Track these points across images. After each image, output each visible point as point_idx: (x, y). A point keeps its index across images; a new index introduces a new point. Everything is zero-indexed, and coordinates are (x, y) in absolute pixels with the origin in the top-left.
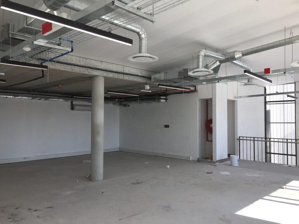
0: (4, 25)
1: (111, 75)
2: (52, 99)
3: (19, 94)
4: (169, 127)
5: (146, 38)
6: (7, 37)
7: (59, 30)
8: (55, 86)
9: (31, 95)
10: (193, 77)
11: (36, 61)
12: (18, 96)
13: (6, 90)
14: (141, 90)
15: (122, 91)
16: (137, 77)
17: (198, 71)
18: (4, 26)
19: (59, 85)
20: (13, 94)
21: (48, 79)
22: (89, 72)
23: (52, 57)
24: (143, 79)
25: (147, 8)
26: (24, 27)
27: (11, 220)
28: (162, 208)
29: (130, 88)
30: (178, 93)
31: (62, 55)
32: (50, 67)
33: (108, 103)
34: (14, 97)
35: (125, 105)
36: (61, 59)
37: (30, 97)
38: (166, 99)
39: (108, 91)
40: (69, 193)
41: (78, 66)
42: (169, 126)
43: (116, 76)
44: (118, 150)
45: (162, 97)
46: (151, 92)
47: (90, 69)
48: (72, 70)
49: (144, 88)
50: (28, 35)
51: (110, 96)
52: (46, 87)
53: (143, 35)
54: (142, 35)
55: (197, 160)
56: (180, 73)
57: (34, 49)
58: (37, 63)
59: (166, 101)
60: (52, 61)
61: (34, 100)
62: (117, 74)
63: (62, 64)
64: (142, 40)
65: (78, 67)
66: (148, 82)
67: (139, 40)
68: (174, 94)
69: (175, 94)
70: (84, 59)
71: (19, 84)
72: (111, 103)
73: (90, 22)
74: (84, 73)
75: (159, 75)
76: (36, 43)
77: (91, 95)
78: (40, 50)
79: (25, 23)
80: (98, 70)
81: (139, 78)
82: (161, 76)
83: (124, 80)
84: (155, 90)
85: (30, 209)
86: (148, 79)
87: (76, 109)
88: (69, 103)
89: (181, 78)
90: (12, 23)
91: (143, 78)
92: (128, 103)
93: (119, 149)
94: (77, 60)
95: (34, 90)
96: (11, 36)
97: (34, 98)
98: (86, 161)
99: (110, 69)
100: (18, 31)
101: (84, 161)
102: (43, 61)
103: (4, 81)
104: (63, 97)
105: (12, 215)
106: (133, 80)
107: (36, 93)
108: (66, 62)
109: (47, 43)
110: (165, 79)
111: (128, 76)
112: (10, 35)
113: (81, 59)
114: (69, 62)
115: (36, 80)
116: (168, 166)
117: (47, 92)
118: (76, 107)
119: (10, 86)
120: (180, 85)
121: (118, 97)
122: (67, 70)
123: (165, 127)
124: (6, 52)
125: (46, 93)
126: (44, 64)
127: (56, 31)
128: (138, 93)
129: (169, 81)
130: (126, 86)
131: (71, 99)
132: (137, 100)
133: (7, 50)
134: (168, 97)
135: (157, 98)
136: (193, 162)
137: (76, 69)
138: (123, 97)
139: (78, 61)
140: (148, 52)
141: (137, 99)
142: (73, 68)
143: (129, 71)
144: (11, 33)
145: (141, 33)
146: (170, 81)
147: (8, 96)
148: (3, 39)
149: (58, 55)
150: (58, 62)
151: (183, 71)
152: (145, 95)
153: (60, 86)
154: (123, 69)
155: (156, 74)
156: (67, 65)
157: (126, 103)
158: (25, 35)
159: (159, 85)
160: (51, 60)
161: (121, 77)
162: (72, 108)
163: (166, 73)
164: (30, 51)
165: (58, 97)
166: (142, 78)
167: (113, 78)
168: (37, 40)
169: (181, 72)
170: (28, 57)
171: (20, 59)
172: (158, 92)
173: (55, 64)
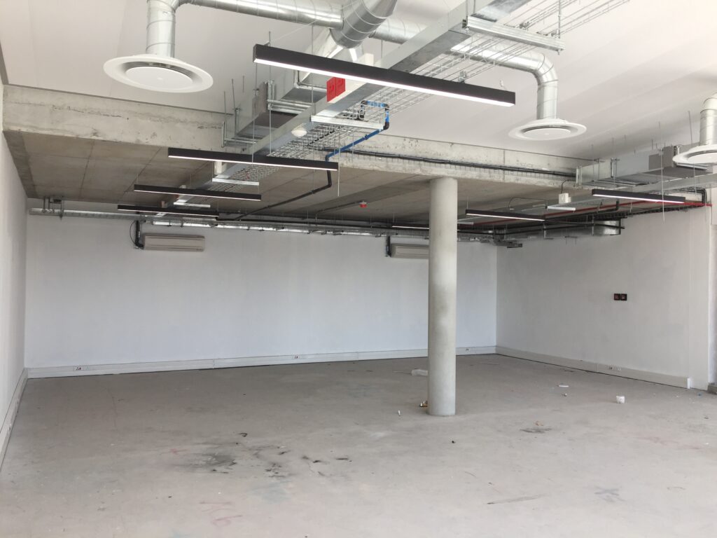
0: (258, 87)
1: (473, 174)
2: (348, 232)
3: (285, 224)
4: (625, 299)
5: (556, 82)
6: (264, 111)
7: (359, 89)
8: (354, 203)
9: (308, 225)
10: (692, 168)
11: (316, 153)
12: (283, 228)
13: (261, 215)
14: (549, 207)
15: (501, 211)
16: (538, 175)
17: (702, 153)
18: (258, 90)
19: (361, 201)
20: (274, 223)
21: (337, 192)
22: (423, 171)
23: (347, 143)
24: (553, 178)
25: (542, 22)
26: (295, 89)
27: (271, 474)
28: (597, 493)
29: (522, 202)
30: (653, 211)
31: (367, 137)
32: (342, 164)
33: (469, 240)
34: (275, 230)
35: (511, 243)
36: (366, 145)
37: (305, 229)
38: (619, 228)
39: (467, 211)
40: (381, 434)
41: (400, 157)
42: (626, 295)
43: (485, 175)
44: (494, 352)
45: (608, 223)
46: (576, 211)
47: (426, 163)
48: (387, 167)
49: (556, 202)
50: (301, 102)
51: (472, 223)
52: (336, 207)
53: (548, 74)
54: (544, 77)
55: (706, 389)
56: (654, 159)
57: (312, 130)
58: (318, 157)
59: (620, 233)
60: (347, 152)
61: (313, 235)
62: (487, 170)
63: (366, 157)
64: (544, 86)
65: (400, 160)
66: (566, 185)
67: (537, 87)
68: (642, 213)
69: (645, 213)
70: (413, 142)
71: (285, 202)
72: (476, 239)
73: (420, 66)
74: (413, 172)
75: (596, 166)
76: (315, 119)
77: (428, 221)
78: (323, 132)
79: (296, 81)
80: (443, 165)
81: (544, 178)
82: (602, 169)
83: (505, 184)
84: (586, 204)
85: (305, 458)
86: (567, 178)
87: (396, 253)
88: (382, 240)
89: (658, 173)
90: (272, 82)
91: (555, 176)
92: (517, 239)
93: (496, 350)
94: (397, 144)
95: (312, 215)
96: (272, 109)
97: (312, 230)
98: (419, 370)
99: (471, 159)
100: (283, 98)
101: (413, 372)
102: (330, 153)
103: (258, 197)
104: (370, 227)
105: (274, 465)
106: (527, 183)
107: (317, 220)
108: (375, 150)
109: (336, 117)
110: (612, 177)
111: (515, 173)
112: (269, 106)
113: (407, 142)
114: (380, 151)
115: (317, 193)
116: (622, 399)
117: (338, 218)
118: (398, 250)
119: (269, 207)
120: (655, 191)
121: (493, 224)
122: (376, 168)
123: (615, 299)
124: (262, 140)
125: (336, 219)
126: (331, 160)
127: (353, 93)
128: (543, 213)
129: (624, 180)
130: (511, 198)
131: (387, 231)
132: (540, 230)
133: (264, 136)
134: (625, 222)
135: (592, 225)
136: (696, 392)
137: (395, 164)
138: (507, 223)
139: (401, 147)
140: (560, 115)
141: (540, 227)
142: (389, 163)
143: (518, 161)
144: (272, 103)
145: (541, 71)
146: (628, 180)
147: (264, 229)
148: (257, 116)
149: (359, 139)
150: (358, 153)
151: (661, 154)
152: (560, 218)
153: (364, 203)
154: (502, 159)
155: (589, 165)
156: (377, 158)
157: (513, 239)
158: (296, 105)
159: (594, 192)
160: (346, 150)
161: (497, 176)
162: (390, 252)
163: (614, 161)
164: (305, 136)
165: (359, 228)
166: (551, 176)
167: (477, 180)
168: (318, 114)
169: (658, 154)
170: (301, 148)
171: (287, 153)
172: (593, 211)
173: (352, 157)
